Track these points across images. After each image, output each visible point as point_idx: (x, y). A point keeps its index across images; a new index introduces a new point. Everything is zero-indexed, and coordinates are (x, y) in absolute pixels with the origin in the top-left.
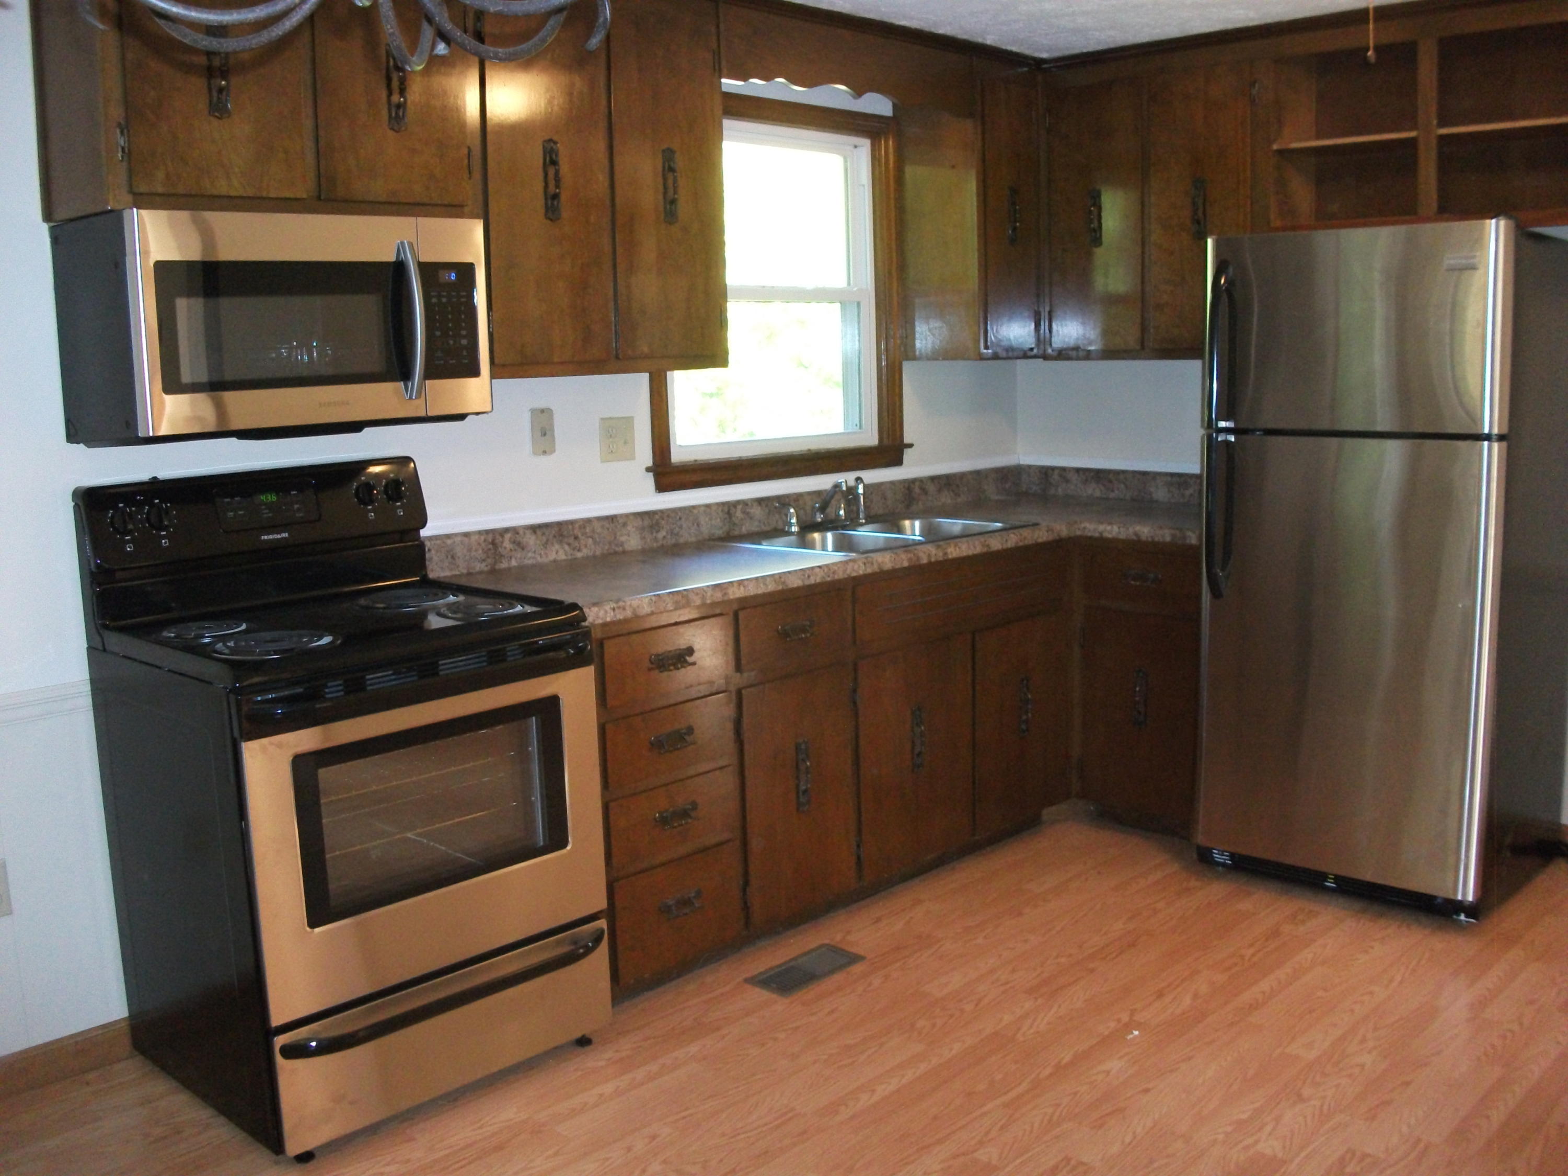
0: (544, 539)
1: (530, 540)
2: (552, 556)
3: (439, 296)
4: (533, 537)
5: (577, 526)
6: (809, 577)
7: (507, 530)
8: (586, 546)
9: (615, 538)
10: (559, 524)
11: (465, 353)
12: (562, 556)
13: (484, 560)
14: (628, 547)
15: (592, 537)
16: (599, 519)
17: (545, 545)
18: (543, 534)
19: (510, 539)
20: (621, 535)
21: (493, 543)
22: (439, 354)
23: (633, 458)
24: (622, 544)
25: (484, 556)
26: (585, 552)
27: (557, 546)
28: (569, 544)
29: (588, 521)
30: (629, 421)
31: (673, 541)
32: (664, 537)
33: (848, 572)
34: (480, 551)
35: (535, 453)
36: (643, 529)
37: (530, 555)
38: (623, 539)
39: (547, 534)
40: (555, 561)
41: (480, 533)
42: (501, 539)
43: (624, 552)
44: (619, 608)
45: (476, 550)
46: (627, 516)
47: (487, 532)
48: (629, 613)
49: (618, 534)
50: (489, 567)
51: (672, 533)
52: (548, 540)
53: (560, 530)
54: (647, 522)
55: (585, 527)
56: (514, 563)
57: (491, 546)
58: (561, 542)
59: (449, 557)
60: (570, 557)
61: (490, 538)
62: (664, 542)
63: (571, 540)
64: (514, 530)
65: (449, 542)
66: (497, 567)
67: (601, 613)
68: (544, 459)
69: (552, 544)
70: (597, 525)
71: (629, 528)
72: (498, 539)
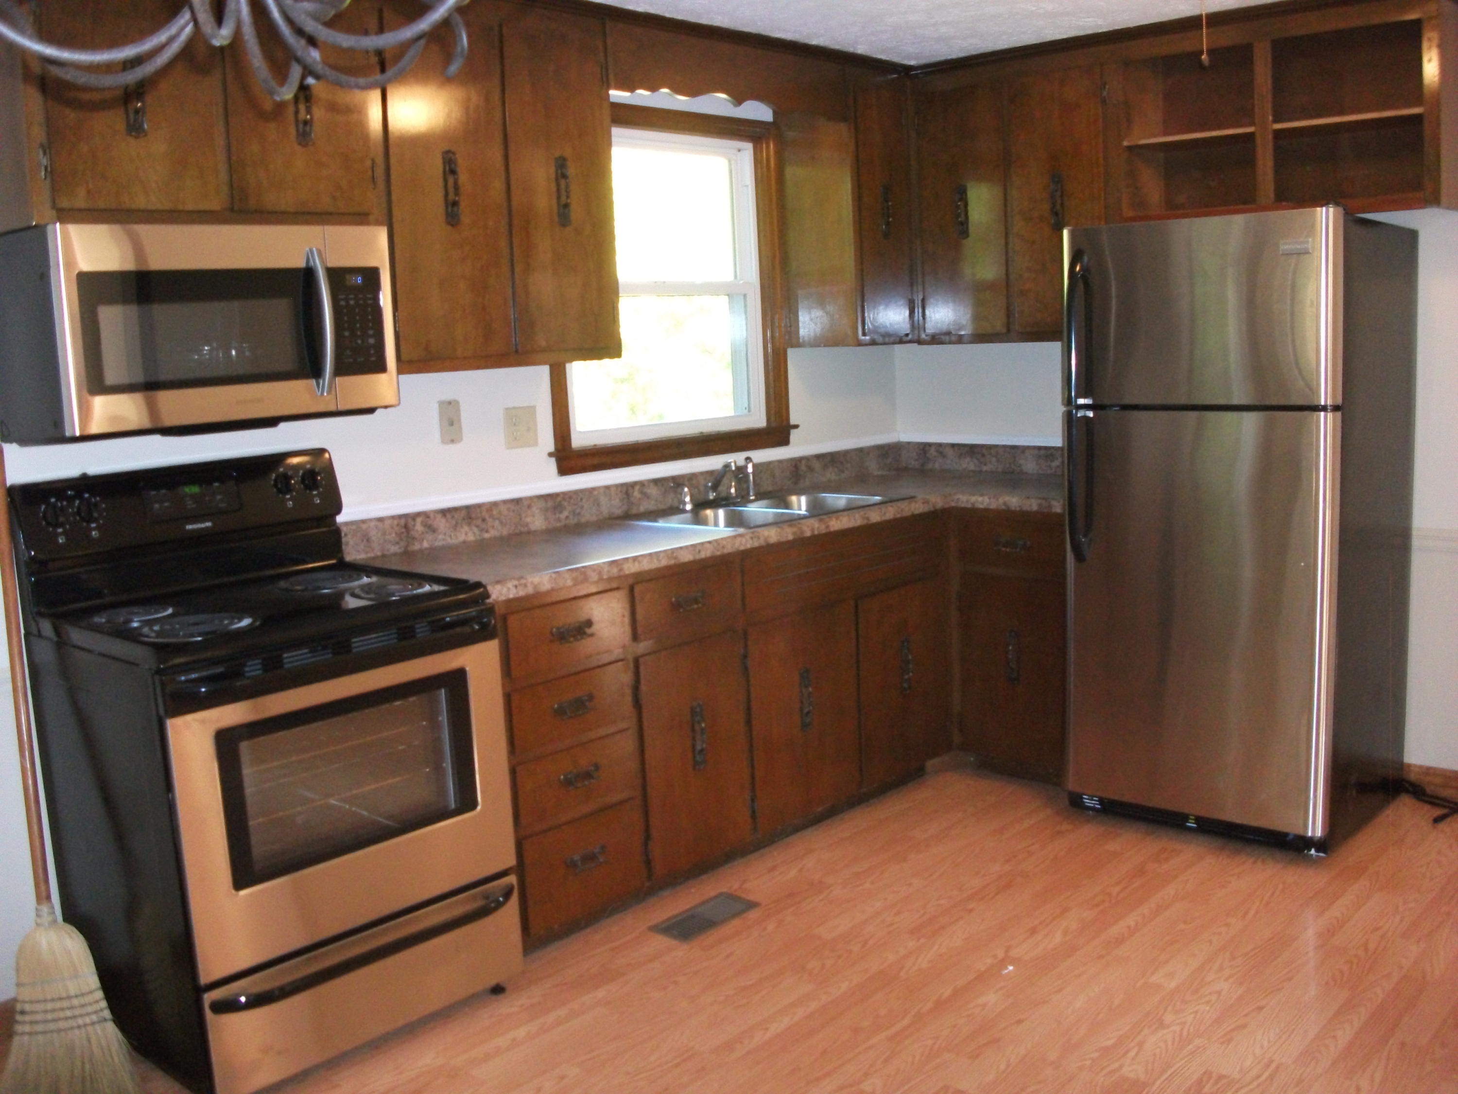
0: (454, 522)
1: (441, 523)
2: (462, 538)
3: (347, 300)
4: (443, 521)
5: (484, 509)
6: (699, 552)
7: (419, 514)
8: (493, 527)
9: (521, 519)
10: (468, 508)
11: (372, 352)
12: (471, 538)
13: (397, 543)
14: (533, 527)
15: (498, 519)
16: (505, 502)
17: (455, 527)
18: (453, 517)
19: (422, 522)
20: (526, 517)
21: (406, 526)
22: (348, 352)
23: (535, 444)
24: (527, 525)
25: (397, 539)
26: (492, 533)
27: (466, 528)
28: (477, 526)
29: (495, 504)
30: (531, 411)
31: (575, 521)
32: (567, 517)
33: (737, 545)
34: (394, 535)
35: (444, 442)
36: (546, 510)
37: (441, 537)
38: (528, 520)
39: (456, 516)
40: (464, 542)
41: (393, 517)
42: (413, 523)
43: (529, 532)
44: (521, 585)
45: (390, 534)
46: (531, 498)
47: (400, 517)
48: (530, 590)
49: (523, 515)
50: (403, 549)
51: (574, 513)
52: (457, 523)
53: (469, 513)
54: (550, 504)
55: (491, 510)
56: (426, 545)
57: (404, 530)
58: (469, 524)
59: (365, 541)
60: (478, 538)
61: (403, 522)
62: (568, 522)
63: (479, 522)
64: (425, 515)
65: (364, 526)
66: (410, 549)
67: (505, 590)
68: (452, 447)
69: (462, 527)
70: (503, 508)
71: (534, 509)
72: (411, 523)
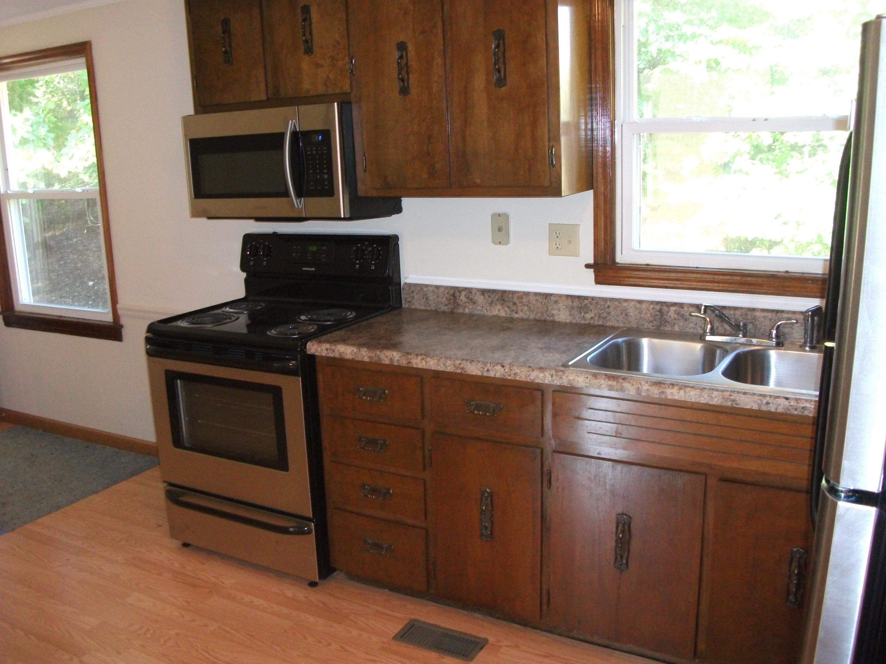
0: (490, 300)
1: (480, 299)
2: (496, 312)
3: (311, 151)
4: (482, 297)
5: (516, 296)
7: (465, 289)
8: (522, 311)
9: (547, 310)
10: (504, 292)
11: (326, 183)
12: (502, 314)
13: (446, 305)
14: (557, 319)
15: (527, 305)
16: (536, 294)
17: (491, 303)
18: (489, 297)
19: (465, 295)
20: (553, 309)
21: (453, 295)
22: (312, 183)
23: (575, 254)
24: (553, 315)
25: (447, 303)
26: (520, 315)
27: (499, 306)
28: (509, 307)
29: (527, 294)
30: (573, 228)
31: (600, 323)
32: (592, 318)
34: (445, 299)
35: (494, 242)
36: (572, 308)
37: (479, 308)
38: (555, 312)
39: (492, 296)
40: (496, 316)
41: (447, 288)
42: (458, 294)
43: (553, 322)
45: (442, 298)
46: (560, 296)
47: (452, 288)
48: (337, 355)
49: (550, 308)
50: (450, 310)
51: (600, 316)
52: (492, 301)
53: (502, 296)
54: (576, 303)
55: (522, 298)
56: (467, 311)
57: (452, 297)
58: (502, 305)
59: (425, 298)
60: (508, 316)
61: (452, 292)
62: (592, 322)
63: (511, 304)
64: (469, 290)
65: (425, 289)
66: (455, 311)
68: (501, 247)
69: (496, 305)
70: (532, 298)
71: (560, 305)
72: (457, 294)
